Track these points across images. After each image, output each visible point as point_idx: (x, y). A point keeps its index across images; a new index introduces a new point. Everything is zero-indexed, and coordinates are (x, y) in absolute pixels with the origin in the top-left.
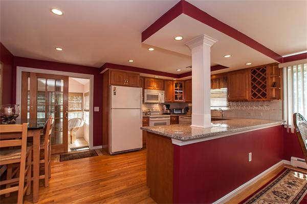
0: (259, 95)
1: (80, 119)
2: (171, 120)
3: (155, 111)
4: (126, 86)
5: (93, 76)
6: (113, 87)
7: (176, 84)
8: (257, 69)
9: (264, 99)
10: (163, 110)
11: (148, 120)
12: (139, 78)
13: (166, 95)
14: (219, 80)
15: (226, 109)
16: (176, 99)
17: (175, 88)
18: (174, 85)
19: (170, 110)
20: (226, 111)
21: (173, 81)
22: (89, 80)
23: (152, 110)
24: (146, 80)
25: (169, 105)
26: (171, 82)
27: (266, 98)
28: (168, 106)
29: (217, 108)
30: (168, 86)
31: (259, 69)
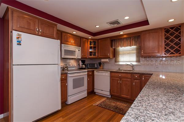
0: (172, 51)
2: (88, 74)
3: (72, 66)
7: (90, 42)
8: (170, 28)
9: (177, 55)
10: (79, 65)
11: (67, 76)
13: (83, 52)
14: (130, 38)
15: (135, 63)
16: (91, 55)
17: (89, 46)
18: (89, 42)
19: (85, 65)
20: (136, 65)
21: (88, 39)
23: (69, 65)
24: (64, 34)
25: (85, 61)
26: (87, 40)
27: (180, 53)
28: (83, 62)
29: (129, 63)
30: (84, 43)
31: (172, 28)
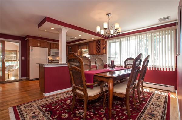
1: (15, 65)
3: (57, 60)
4: (39, 47)
5: (21, 41)
6: (31, 47)
12: (46, 43)
21: (67, 45)
22: (18, 43)
